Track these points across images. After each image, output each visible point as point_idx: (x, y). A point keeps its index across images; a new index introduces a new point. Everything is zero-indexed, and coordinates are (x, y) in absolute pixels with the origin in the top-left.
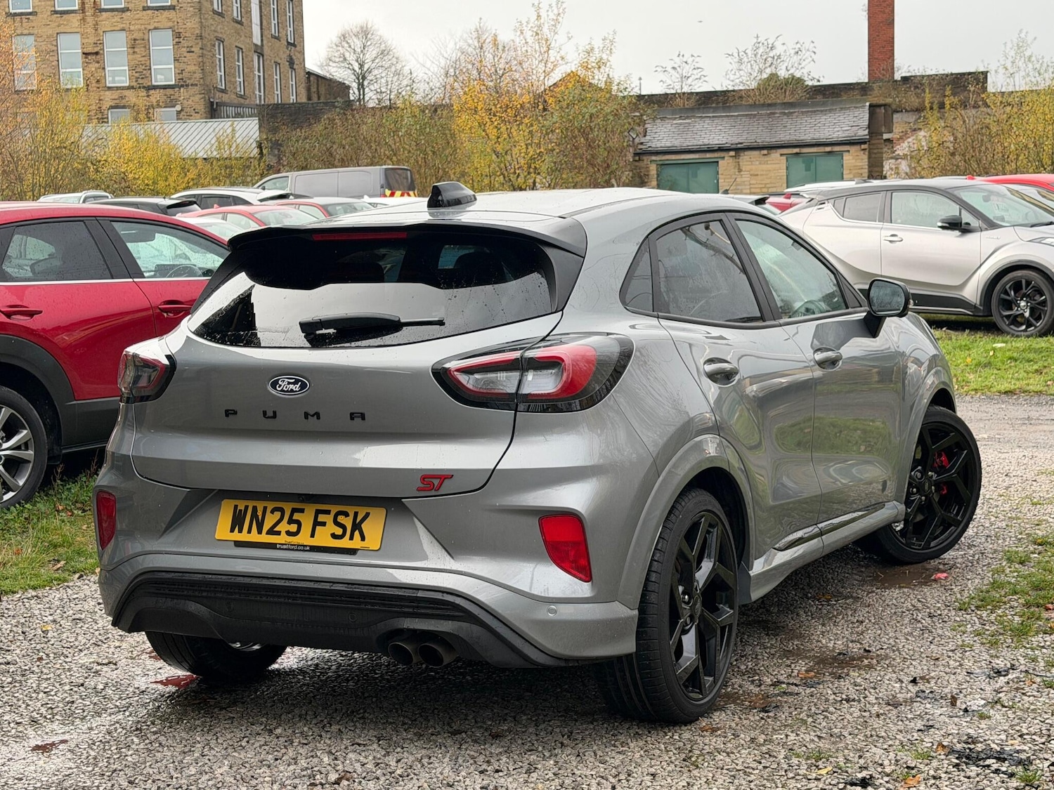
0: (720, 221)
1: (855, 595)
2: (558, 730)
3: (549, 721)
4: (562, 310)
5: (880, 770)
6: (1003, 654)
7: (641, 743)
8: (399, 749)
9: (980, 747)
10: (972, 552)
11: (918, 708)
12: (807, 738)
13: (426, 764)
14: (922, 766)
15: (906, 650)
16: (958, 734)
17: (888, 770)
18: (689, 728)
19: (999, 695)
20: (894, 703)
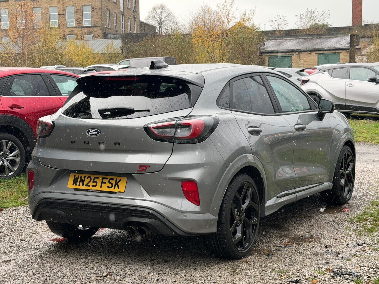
0: (260, 76)
1: (312, 216)
2: (190, 260)
3: (187, 257)
4: (193, 107)
5: (304, 277)
6: (362, 238)
7: (219, 266)
8: (131, 265)
9: (343, 270)
10: (360, 201)
11: (325, 256)
12: (281, 266)
13: (139, 271)
14: (320, 277)
15: (326, 236)
16: (337, 266)
17: (307, 277)
18: (238, 261)
19: (356, 253)
20: (316, 254)
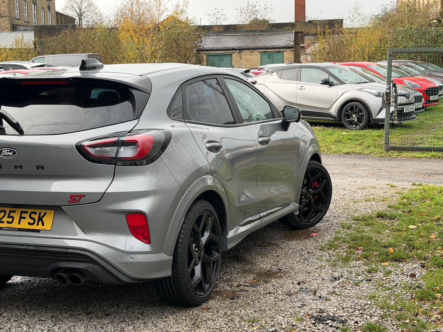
0: (216, 79)
1: (277, 243)
2: (137, 311)
3: (134, 307)
4: (139, 118)
5: (280, 327)
6: (338, 270)
7: (174, 316)
8: (61, 323)
9: (325, 315)
10: (328, 224)
11: (300, 296)
12: (250, 312)
14: (299, 324)
15: (297, 269)
16: (316, 308)
17: (284, 327)
18: (197, 308)
19: (335, 289)
20: (289, 294)
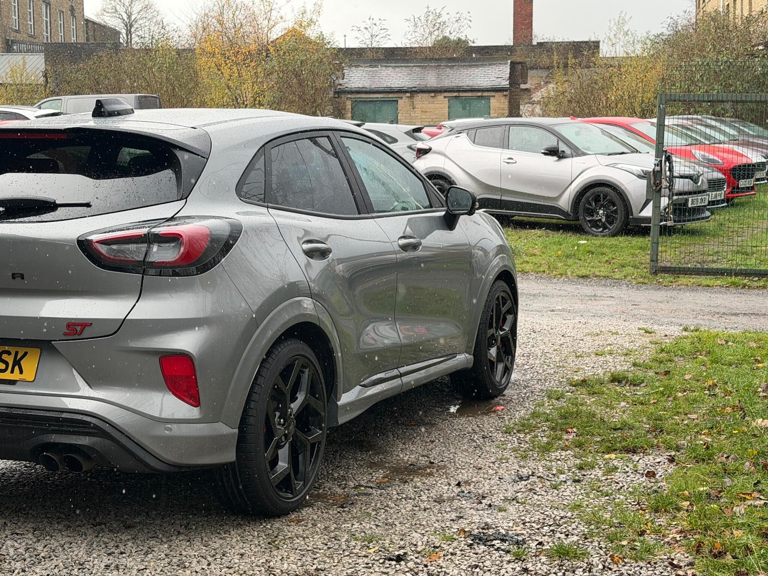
0: (328, 137)
1: (433, 422)
2: (178, 522)
3: (174, 515)
4: (186, 198)
5: (413, 549)
6: (530, 464)
7: (240, 531)
8: (48, 537)
9: (491, 532)
10: (525, 391)
11: (456, 504)
12: (368, 526)
13: (66, 548)
14: (445, 546)
15: (460, 462)
16: (479, 522)
17: (419, 549)
18: (281, 519)
19: (517, 494)
20: (439, 501)
